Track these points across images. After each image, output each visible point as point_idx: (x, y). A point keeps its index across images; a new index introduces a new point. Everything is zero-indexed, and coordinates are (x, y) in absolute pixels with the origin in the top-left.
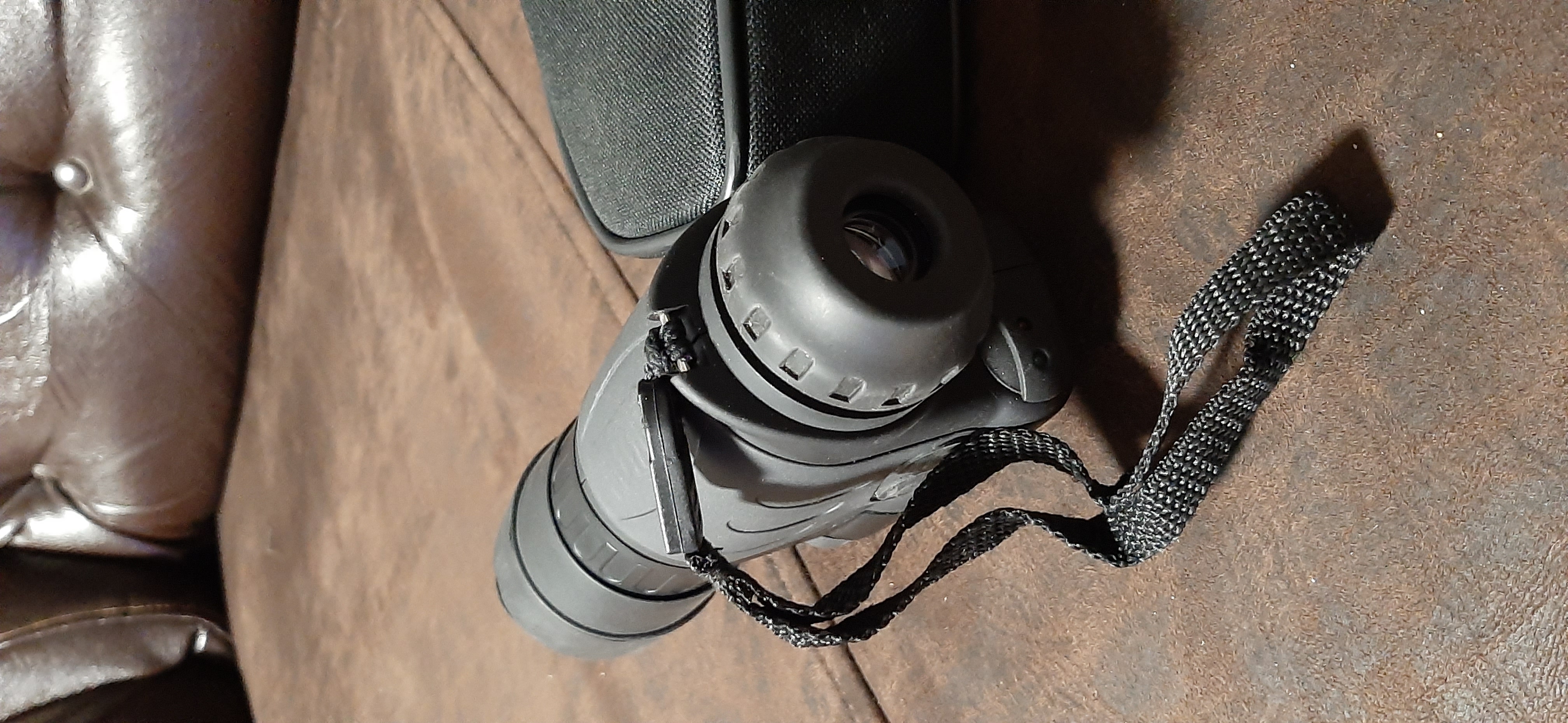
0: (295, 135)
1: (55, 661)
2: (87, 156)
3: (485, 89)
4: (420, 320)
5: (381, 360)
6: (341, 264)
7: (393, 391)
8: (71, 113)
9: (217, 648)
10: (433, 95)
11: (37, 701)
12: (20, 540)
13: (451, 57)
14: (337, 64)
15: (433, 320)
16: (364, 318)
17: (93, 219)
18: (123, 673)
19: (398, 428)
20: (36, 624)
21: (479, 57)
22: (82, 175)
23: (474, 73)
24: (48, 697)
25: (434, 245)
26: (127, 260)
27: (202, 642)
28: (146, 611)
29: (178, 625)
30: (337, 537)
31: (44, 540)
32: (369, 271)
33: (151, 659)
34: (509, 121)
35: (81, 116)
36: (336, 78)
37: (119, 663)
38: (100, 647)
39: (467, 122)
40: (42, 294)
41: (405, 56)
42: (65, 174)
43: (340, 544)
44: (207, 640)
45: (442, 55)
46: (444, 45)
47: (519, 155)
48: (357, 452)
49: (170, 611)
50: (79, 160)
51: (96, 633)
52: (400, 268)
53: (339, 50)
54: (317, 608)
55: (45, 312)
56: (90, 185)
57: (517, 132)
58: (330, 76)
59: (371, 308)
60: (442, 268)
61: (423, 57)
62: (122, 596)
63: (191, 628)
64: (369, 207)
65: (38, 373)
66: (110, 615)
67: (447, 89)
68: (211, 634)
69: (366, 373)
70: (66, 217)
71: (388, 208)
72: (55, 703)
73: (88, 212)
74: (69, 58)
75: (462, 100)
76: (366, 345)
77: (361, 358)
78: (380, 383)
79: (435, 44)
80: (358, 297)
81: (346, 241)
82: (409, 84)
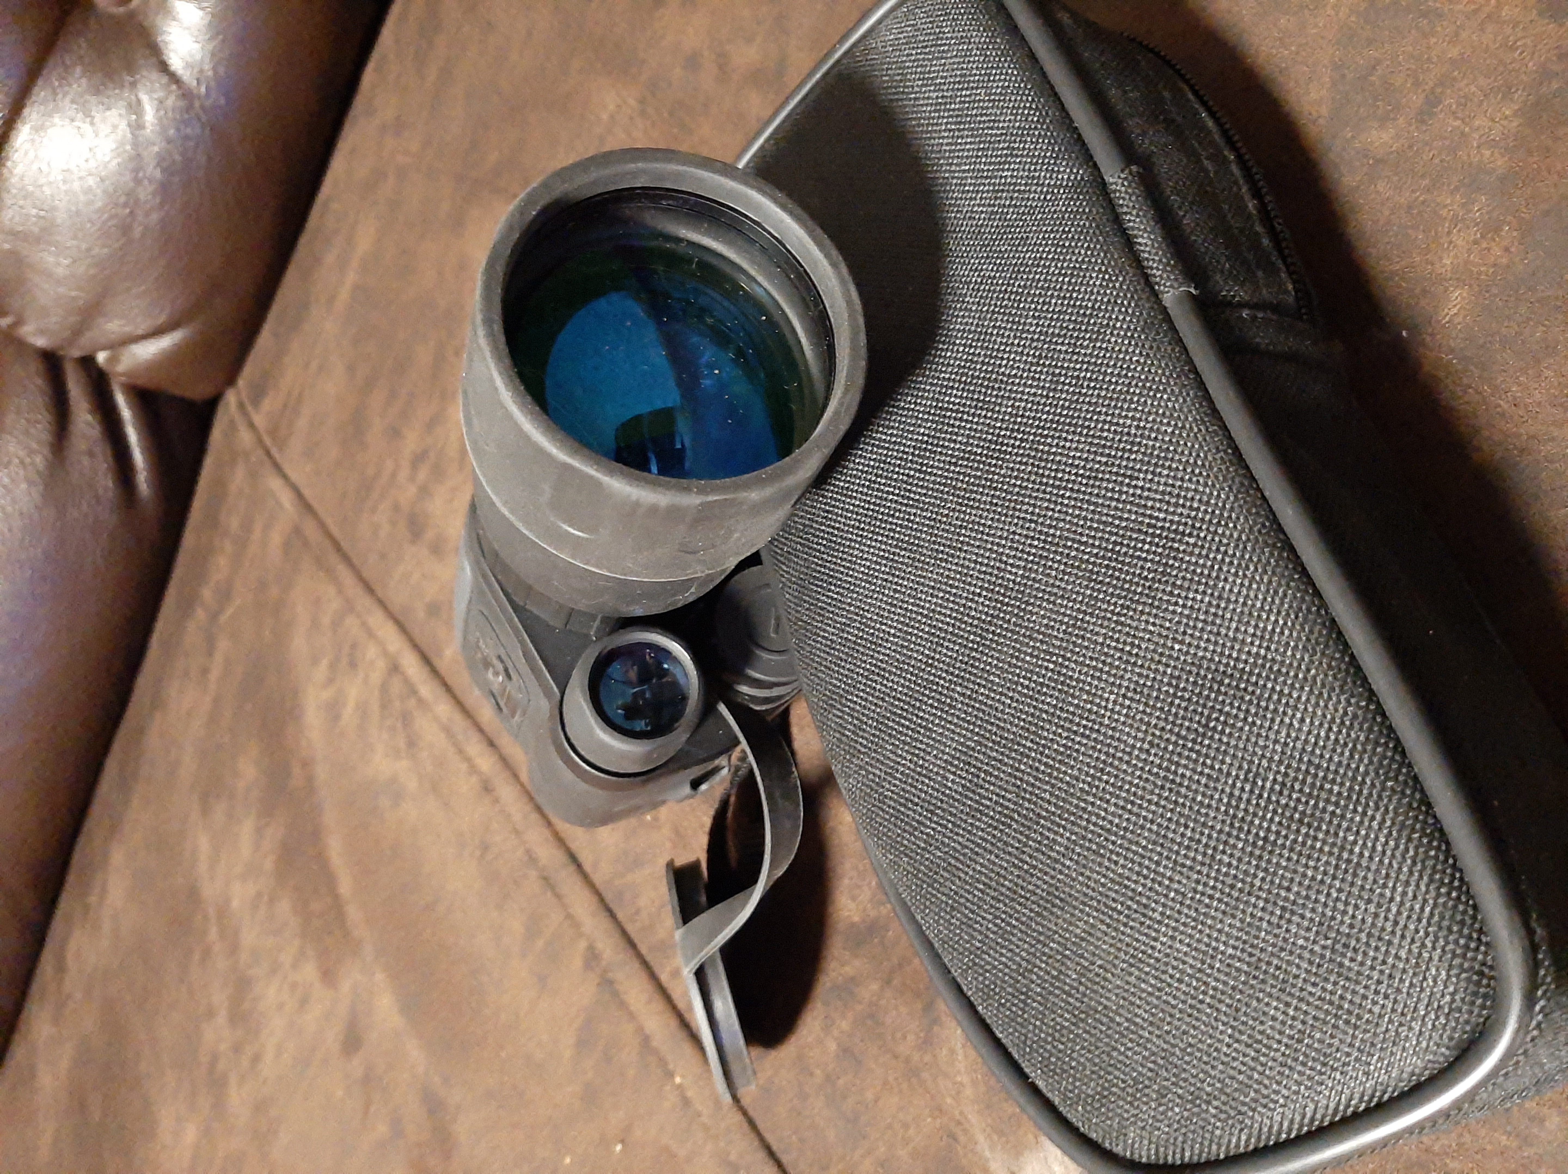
0: (141, 731)
3: (444, 708)
4: (309, 972)
6: (193, 894)
7: (256, 1059)
10: (363, 709)
13: (395, 668)
14: (219, 657)
15: (328, 976)
16: (220, 961)
19: (260, 1107)
23: (427, 689)
25: (345, 886)
32: (235, 903)
34: (475, 748)
36: (214, 675)
39: (412, 744)
41: (325, 662)
45: (381, 665)
46: (385, 653)
47: (487, 788)
48: (191, 1134)
52: (284, 906)
53: (223, 645)
57: (486, 763)
58: (205, 672)
59: (234, 949)
60: (354, 913)
61: (353, 665)
64: (247, 828)
67: (385, 705)
69: (216, 1032)
71: (274, 833)
75: (406, 719)
76: (220, 998)
77: (210, 1014)
78: (237, 1049)
79: (372, 652)
80: (213, 933)
81: (203, 867)
82: (326, 695)
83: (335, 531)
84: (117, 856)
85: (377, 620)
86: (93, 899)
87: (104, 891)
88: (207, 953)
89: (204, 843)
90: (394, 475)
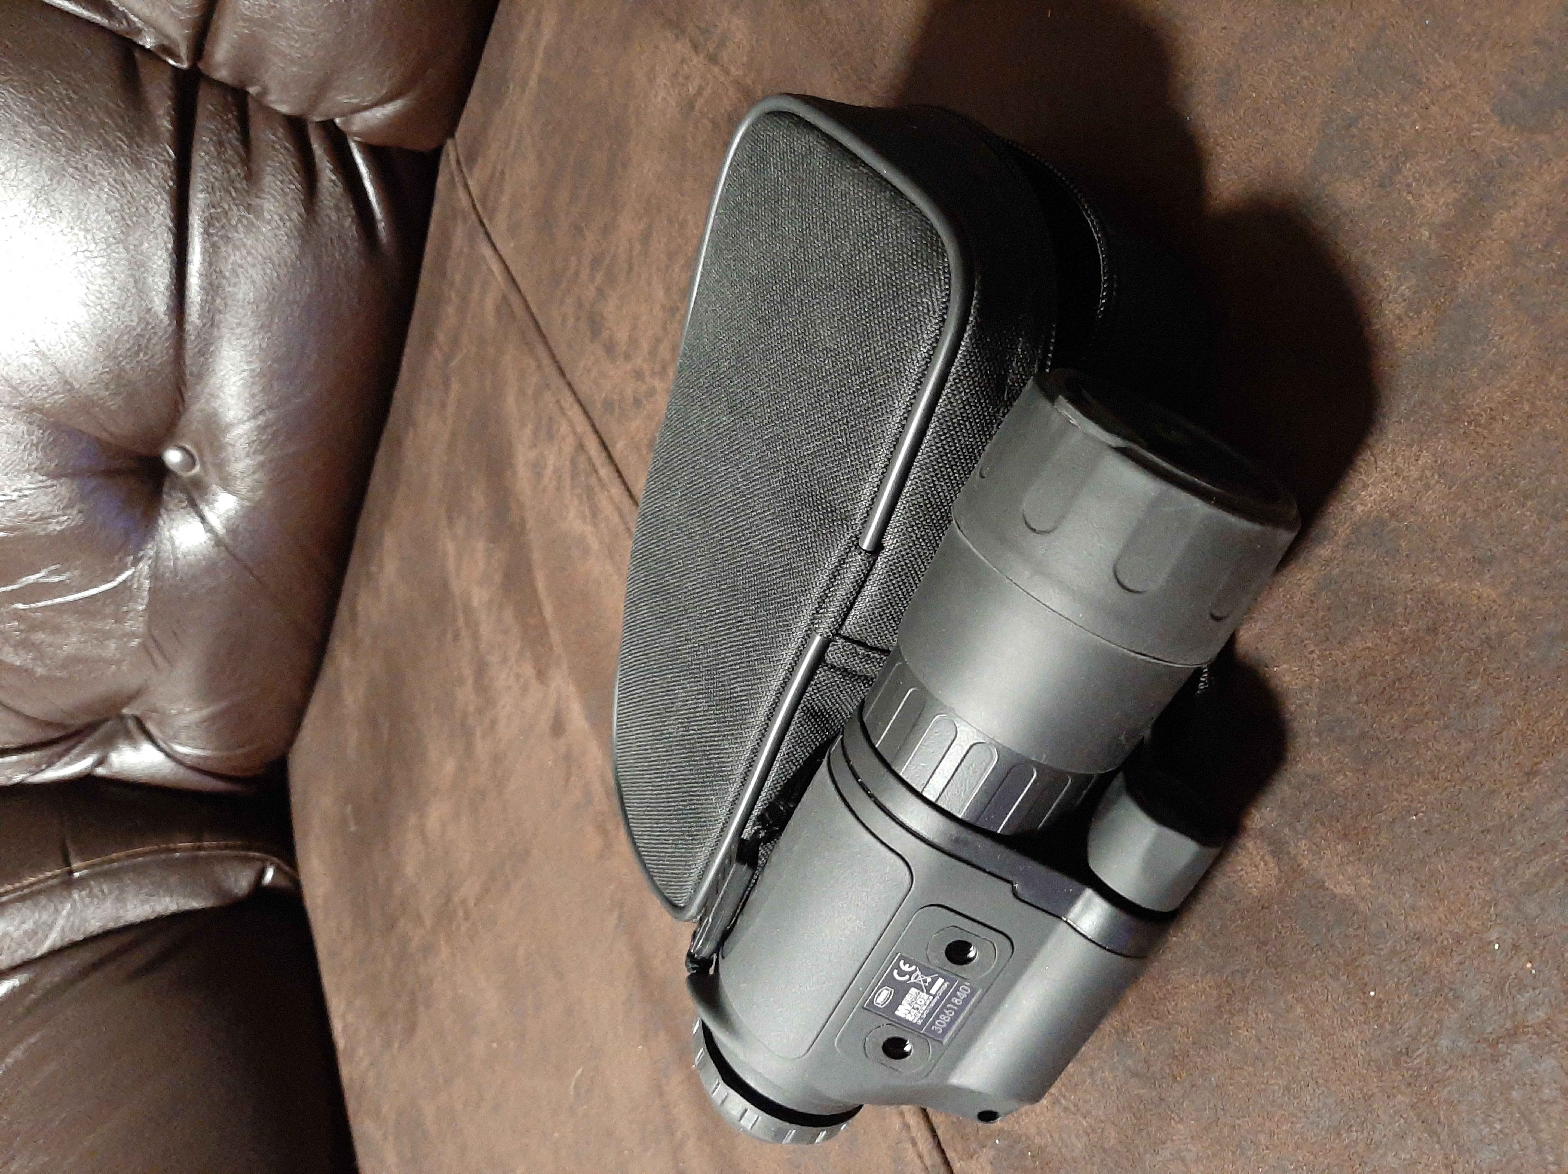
0: (398, 442)
1: (131, 889)
2: (196, 445)
3: (617, 491)
4: (528, 670)
5: (483, 687)
6: (445, 585)
7: (494, 724)
8: (186, 409)
9: (283, 883)
10: (557, 471)
11: (111, 925)
12: (101, 771)
13: (581, 447)
14: (453, 395)
15: (541, 675)
16: (467, 643)
17: (198, 502)
18: (195, 904)
19: (497, 759)
20: (114, 855)
21: (610, 457)
22: (190, 460)
23: (605, 471)
24: (122, 923)
25: (548, 611)
26: (227, 540)
27: (269, 875)
28: (218, 847)
29: (247, 860)
30: (423, 834)
31: (125, 773)
32: (475, 603)
33: (219, 890)
35: (196, 411)
36: (451, 409)
37: (193, 895)
38: (173, 879)
39: (594, 513)
40: (144, 567)
41: (530, 426)
42: (173, 457)
43: (425, 841)
44: (274, 876)
45: (571, 440)
46: (575, 433)
48: (450, 766)
49: (242, 848)
50: (188, 447)
51: (170, 865)
52: (509, 616)
53: (455, 386)
54: (398, 890)
55: (147, 584)
56: (197, 469)
58: (443, 405)
59: (476, 637)
60: (555, 636)
61: (550, 435)
62: (197, 832)
63: (259, 865)
64: (480, 546)
65: (134, 635)
66: (185, 850)
67: (574, 476)
68: (278, 870)
69: (466, 695)
70: (172, 499)
71: (500, 556)
72: (130, 927)
73: (195, 495)
74: (188, 361)
75: (590, 493)
76: (468, 672)
77: (461, 681)
78: (480, 711)
79: (564, 428)
80: (461, 621)
81: (451, 565)
82: (532, 454)
83: (535, 310)
84: (389, 541)
85: (568, 400)
86: (373, 569)
87: (381, 567)
88: (456, 637)
89: (450, 547)
90: (577, 273)
